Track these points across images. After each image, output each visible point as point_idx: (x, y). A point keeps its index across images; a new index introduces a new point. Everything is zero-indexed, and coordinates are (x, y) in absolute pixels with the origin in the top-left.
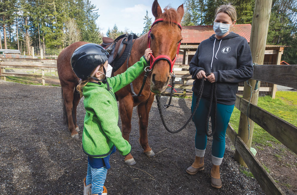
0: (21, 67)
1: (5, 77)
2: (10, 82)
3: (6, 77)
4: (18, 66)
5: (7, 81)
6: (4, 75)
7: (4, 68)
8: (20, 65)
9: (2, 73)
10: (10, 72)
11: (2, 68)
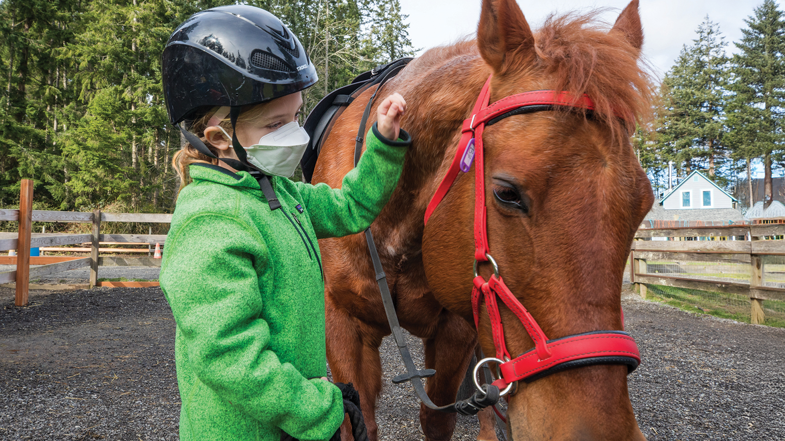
0: (683, 255)
1: (645, 288)
2: (659, 302)
3: (648, 286)
4: (675, 252)
5: (647, 298)
6: (641, 280)
7: (644, 260)
8: (682, 249)
9: (636, 275)
10: (668, 271)
11: (638, 259)
